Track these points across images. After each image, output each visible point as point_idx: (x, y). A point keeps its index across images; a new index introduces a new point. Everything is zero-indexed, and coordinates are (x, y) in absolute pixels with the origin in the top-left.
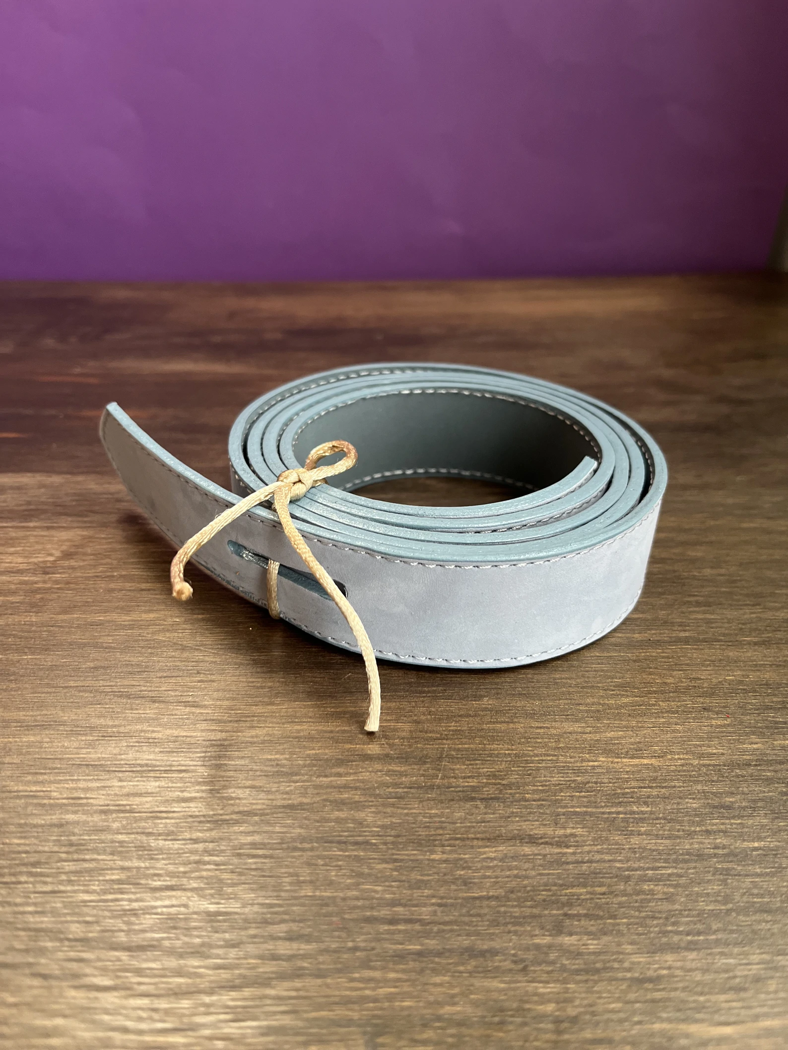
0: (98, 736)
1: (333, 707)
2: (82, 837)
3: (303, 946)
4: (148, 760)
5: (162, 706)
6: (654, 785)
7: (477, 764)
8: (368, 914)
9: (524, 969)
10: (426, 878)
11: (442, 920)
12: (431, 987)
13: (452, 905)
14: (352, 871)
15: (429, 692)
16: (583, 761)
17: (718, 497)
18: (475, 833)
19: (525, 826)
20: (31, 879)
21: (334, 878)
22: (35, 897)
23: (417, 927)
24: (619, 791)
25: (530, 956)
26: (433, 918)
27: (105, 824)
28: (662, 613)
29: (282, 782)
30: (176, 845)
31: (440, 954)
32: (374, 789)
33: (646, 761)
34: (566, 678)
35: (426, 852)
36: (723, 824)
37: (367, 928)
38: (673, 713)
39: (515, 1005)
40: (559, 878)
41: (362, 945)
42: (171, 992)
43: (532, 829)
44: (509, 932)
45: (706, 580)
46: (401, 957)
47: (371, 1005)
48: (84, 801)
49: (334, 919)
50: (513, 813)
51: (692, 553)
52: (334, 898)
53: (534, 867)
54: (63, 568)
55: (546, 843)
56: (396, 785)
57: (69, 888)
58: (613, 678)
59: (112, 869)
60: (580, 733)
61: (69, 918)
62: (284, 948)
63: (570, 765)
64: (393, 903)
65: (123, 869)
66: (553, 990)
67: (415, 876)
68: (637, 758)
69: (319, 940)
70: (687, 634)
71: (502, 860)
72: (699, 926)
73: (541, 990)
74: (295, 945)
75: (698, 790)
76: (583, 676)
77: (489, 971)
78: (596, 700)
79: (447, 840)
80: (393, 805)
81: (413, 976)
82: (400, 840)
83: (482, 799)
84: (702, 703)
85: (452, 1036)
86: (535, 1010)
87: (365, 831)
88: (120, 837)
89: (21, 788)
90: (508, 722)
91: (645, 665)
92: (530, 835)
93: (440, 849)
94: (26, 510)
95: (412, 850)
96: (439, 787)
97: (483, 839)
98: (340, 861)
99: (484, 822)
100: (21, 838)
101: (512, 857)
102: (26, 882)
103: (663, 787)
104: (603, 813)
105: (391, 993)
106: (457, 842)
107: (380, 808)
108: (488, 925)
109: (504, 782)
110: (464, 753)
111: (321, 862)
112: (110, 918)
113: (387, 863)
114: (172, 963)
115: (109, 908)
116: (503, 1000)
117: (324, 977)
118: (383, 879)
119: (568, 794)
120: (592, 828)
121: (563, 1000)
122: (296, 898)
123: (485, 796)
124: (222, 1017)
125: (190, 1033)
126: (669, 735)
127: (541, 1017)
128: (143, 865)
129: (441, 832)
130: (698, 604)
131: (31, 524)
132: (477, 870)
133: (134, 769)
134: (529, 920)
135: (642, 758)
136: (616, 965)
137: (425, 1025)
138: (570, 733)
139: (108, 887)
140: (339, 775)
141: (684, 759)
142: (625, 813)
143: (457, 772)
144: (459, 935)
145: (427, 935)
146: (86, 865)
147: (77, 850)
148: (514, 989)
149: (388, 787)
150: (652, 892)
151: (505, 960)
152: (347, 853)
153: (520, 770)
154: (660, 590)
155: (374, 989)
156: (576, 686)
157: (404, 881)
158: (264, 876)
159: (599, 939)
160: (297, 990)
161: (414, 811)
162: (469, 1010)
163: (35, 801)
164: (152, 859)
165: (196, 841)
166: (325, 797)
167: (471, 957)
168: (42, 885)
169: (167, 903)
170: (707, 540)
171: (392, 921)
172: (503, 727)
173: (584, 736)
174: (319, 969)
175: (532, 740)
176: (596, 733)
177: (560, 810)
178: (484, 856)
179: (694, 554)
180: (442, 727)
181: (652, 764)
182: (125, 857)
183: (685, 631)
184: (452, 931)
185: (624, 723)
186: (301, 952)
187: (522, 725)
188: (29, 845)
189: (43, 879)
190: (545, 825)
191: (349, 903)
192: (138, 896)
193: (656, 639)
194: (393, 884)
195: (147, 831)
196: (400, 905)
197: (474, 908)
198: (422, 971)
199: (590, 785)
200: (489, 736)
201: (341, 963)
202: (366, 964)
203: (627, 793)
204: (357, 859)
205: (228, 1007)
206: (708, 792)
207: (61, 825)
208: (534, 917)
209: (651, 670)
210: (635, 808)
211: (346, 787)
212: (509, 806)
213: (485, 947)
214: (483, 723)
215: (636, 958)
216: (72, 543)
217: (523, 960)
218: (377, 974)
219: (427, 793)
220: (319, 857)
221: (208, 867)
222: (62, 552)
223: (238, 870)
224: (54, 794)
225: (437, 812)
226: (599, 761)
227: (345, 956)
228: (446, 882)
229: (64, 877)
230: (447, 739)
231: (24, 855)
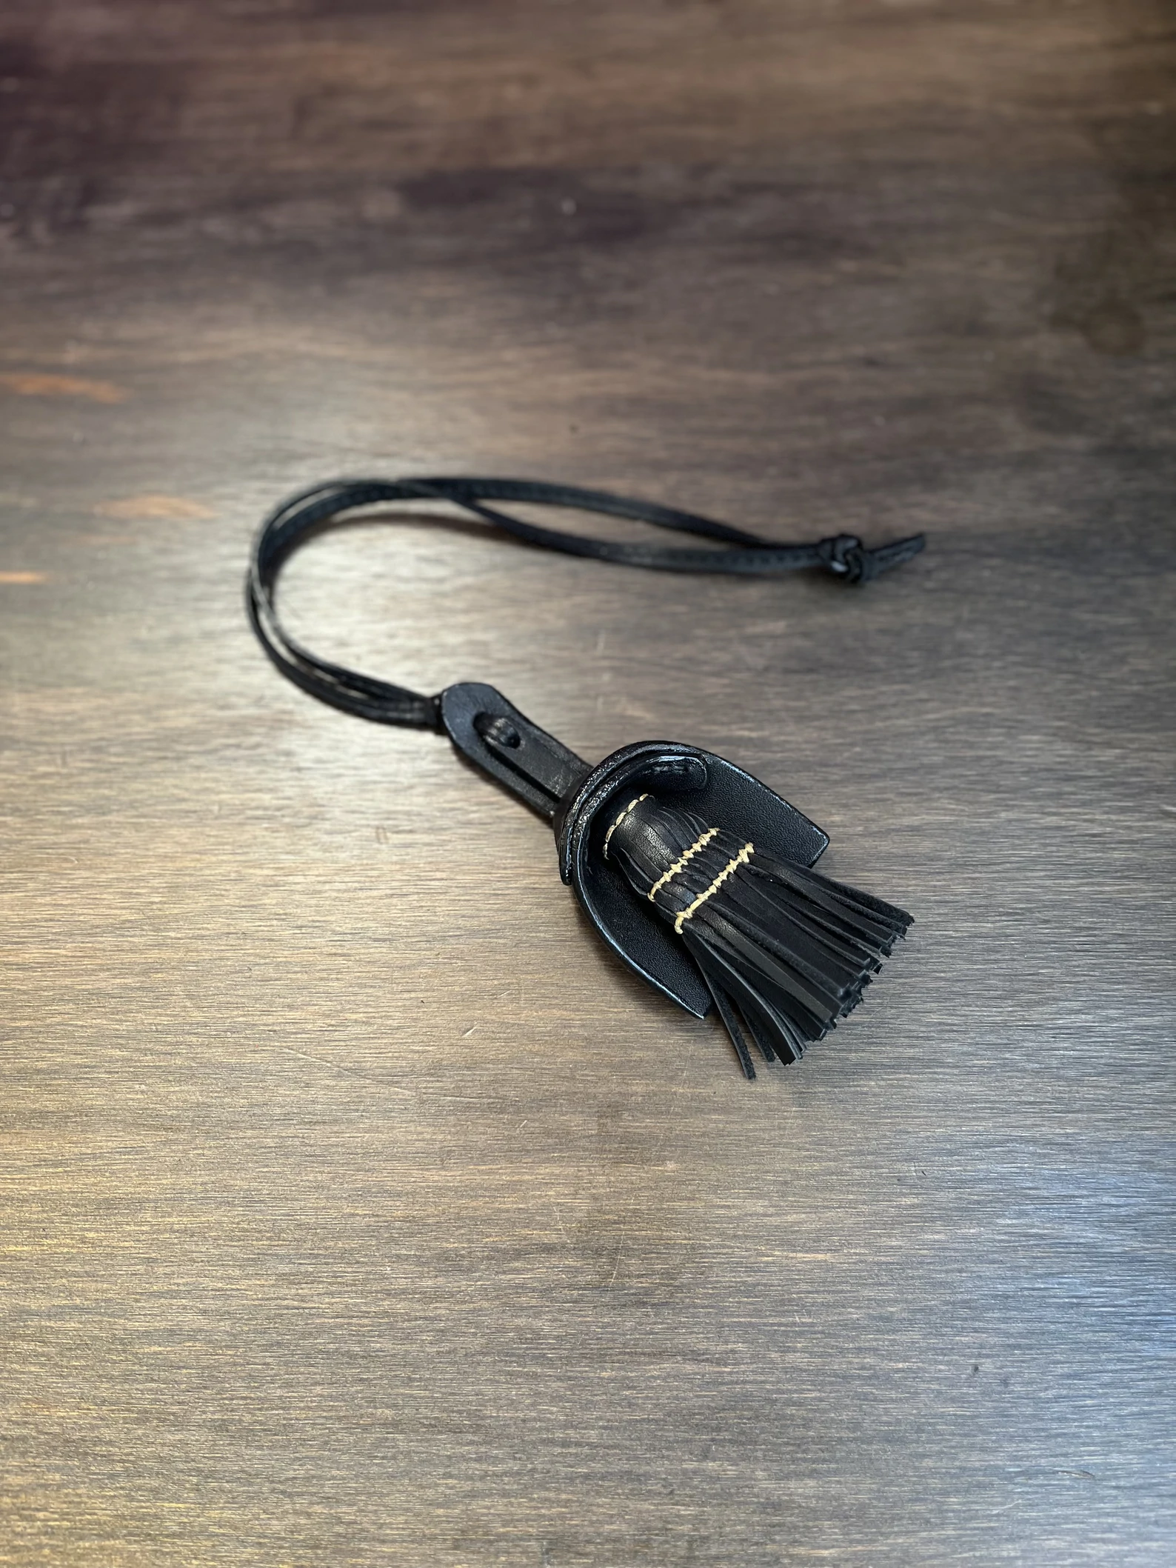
6: (822, 1289)
7: (652, 1258)
8: (544, 1436)
10: (595, 1398)
12: (594, 1507)
14: (531, 1389)
18: (643, 1347)
21: (514, 1397)
23: (586, 1450)
24: (786, 1297)
26: (599, 1441)
32: (551, 1289)
35: (597, 1368)
37: (544, 1450)
43: (696, 1344)
47: (547, 1522)
52: (516, 1419)
53: (692, 1387)
56: (573, 1286)
60: (762, 1215)
63: (744, 1261)
64: (566, 1425)
67: (586, 1396)
69: (504, 1461)
73: (682, 1512)
76: (779, 1125)
77: (643, 1494)
79: (616, 1355)
80: (568, 1311)
82: (573, 1354)
83: (653, 1305)
84: (899, 1171)
87: (542, 1344)
90: (689, 1199)
92: (694, 1350)
93: (609, 1365)
95: (585, 1366)
96: (613, 1289)
97: (649, 1354)
98: (520, 1377)
99: (652, 1334)
101: (674, 1376)
105: (563, 1513)
106: (626, 1357)
107: (557, 1315)
109: (676, 1283)
111: (502, 1378)
113: (563, 1381)
116: (651, 1521)
117: (510, 1497)
118: (557, 1399)
120: (752, 1343)
123: (656, 1301)
129: (612, 1345)
132: (641, 1390)
134: (681, 1445)
138: (751, 1215)
140: (517, 1271)
143: (631, 1268)
148: (661, 1511)
149: (564, 1288)
151: (657, 1484)
152: (526, 1370)
153: (694, 1267)
155: (549, 1508)
156: (769, 1142)
157: (575, 1401)
161: (588, 1319)
172: (684, 1205)
176: (777, 1214)
177: (725, 1319)
178: (649, 1374)
180: (620, 1204)
181: (826, 1261)
185: (809, 1200)
187: (703, 1203)
190: (710, 1338)
191: (528, 1424)
194: (567, 1404)
196: (572, 1427)
199: (760, 1287)
201: (523, 1484)
202: (543, 1486)
210: (797, 1319)
211: (524, 1287)
212: (677, 1315)
213: (641, 1471)
214: (663, 1201)
219: (601, 1296)
220: (501, 1373)
225: (609, 1320)
226: (773, 1256)
227: (526, 1478)
230: (624, 1223)
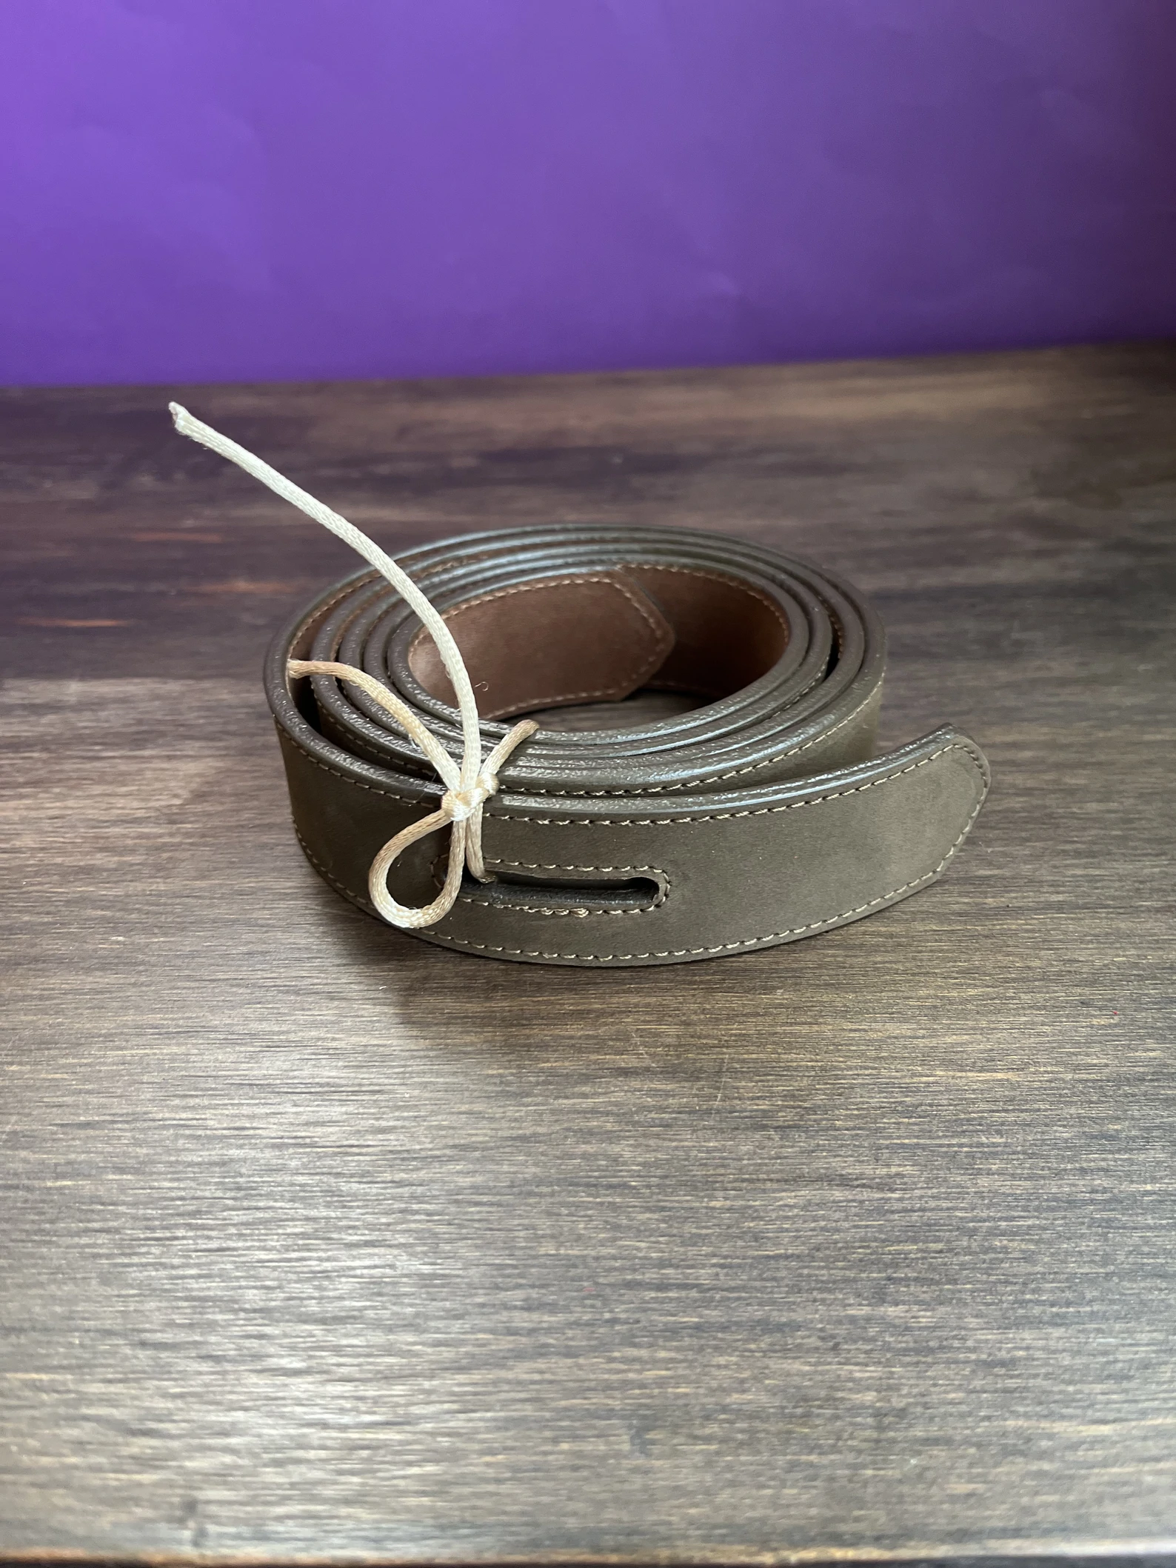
0: (262, 1046)
1: (572, 1004)
2: (251, 1179)
3: (546, 1318)
4: (329, 1077)
5: (344, 1004)
6: (1011, 1108)
7: (768, 1081)
8: (629, 1277)
9: (835, 1348)
10: (704, 1231)
11: (726, 1286)
12: (713, 1369)
13: (739, 1266)
14: (606, 1222)
15: (701, 982)
16: (914, 1075)
17: (1111, 695)
18: (768, 1173)
19: (835, 1163)
20: (191, 1234)
21: (582, 1232)
22: (198, 1257)
23: (694, 1294)
24: (963, 1116)
25: (841, 1331)
26: (714, 1282)
27: (280, 1161)
28: (1026, 869)
29: (510, 1105)
30: (374, 1189)
31: (724, 1328)
32: (632, 1114)
33: (1000, 1076)
34: (890, 962)
35: (703, 1197)
36: (1104, 1160)
37: (629, 1294)
38: (1039, 1009)
39: (823, 1393)
40: (881, 1232)
41: (623, 1316)
42: (379, 1376)
43: (844, 1168)
44: (815, 1300)
45: (1089, 819)
46: (673, 1332)
47: (637, 1391)
48: (251, 1132)
49: (585, 1284)
50: (818, 1145)
51: (1070, 780)
52: (584, 1257)
53: (847, 1216)
54: (195, 814)
55: (863, 1186)
56: (662, 1109)
57: (240, 1244)
58: (955, 961)
59: (293, 1220)
60: (910, 1037)
61: (243, 1283)
62: (522, 1320)
63: (896, 1081)
64: (662, 1264)
65: (308, 1219)
66: (875, 1374)
67: (690, 1229)
68: (988, 1071)
69: (566, 1309)
70: (1061, 898)
71: (804, 1208)
72: (1069, 1295)
73: (858, 1375)
74: (535, 1316)
75: (1071, 1115)
76: (914, 958)
77: (789, 1350)
78: (932, 992)
79: (730, 1182)
80: (658, 1136)
81: (690, 1356)
82: (668, 1182)
83: (776, 1128)
84: (1080, 995)
85: (742, 1431)
86: (849, 1399)
87: (621, 1171)
88: (301, 1179)
89: (167, 1115)
90: (810, 1023)
91: (1001, 943)
92: (842, 1175)
93: (721, 1194)
94: (138, 733)
95: (685, 1195)
96: (718, 1112)
97: (778, 1181)
98: (590, 1209)
99: (780, 1158)
100: (172, 1180)
101: (817, 1205)
102: (184, 1238)
103: (1022, 1111)
104: (941, 1146)
105: (662, 1377)
106: (745, 1185)
107: (641, 1140)
108: (787, 1293)
109: (806, 1105)
110: (751, 1065)
111: (564, 1211)
112: (296, 1282)
113: (653, 1212)
114: (379, 1338)
115: (293, 1270)
116: (807, 1387)
117: (577, 1356)
118: (647, 1233)
119: (893, 1120)
120: (926, 1166)
121: (887, 1388)
122: (535, 1257)
123: (781, 1123)
124: (446, 1406)
125: (408, 1428)
126: (1032, 1040)
127: (856, 1410)
128: (333, 1214)
129: (722, 1171)
130: (1078, 854)
131: (147, 753)
132: (771, 1221)
133: (313, 1090)
134: (842, 1286)
135: (995, 1071)
136: (956, 1344)
137: (707, 1418)
138: (895, 1038)
139: (290, 1242)
140: (585, 1096)
141: (1052, 1072)
142: (971, 1146)
143: (741, 1091)
144: (748, 1305)
145: (708, 1303)
146: (260, 1215)
147: (247, 1195)
148: (822, 1373)
149: (650, 1112)
150: (1005, 1249)
151: (809, 1337)
152: (598, 1200)
153: (828, 1089)
154: (1023, 834)
155: (640, 1372)
156: (905, 972)
157: (674, 1236)
158: (491, 1229)
159: (933, 1310)
160: (541, 1372)
161: (686, 1144)
162: (764, 1398)
163: (188, 1132)
164: (344, 1207)
165: (400, 1184)
166: (566, 1125)
167: (764, 1332)
168: (206, 1241)
169: (367, 1262)
170: (1094, 760)
171: (661, 1287)
172: (805, 1029)
173: (915, 1041)
174: (567, 1346)
175: (844, 1048)
176: (931, 1036)
177: (881, 1141)
178: (781, 1203)
179: (1073, 781)
180: (720, 1030)
181: (1007, 1080)
182: (310, 1204)
183: (1058, 893)
184: (739, 1299)
185: (970, 1023)
186: (545, 1325)
187: (830, 1027)
188: (184, 1189)
189: (206, 1233)
190: (863, 1161)
191: (604, 1263)
192: (330, 1253)
193: (1016, 905)
194: (661, 1239)
195: (334, 1171)
196: (671, 1266)
197: (768, 1270)
198: (701, 1349)
199: (923, 1108)
200: (785, 1042)
201: (597, 1338)
202: (629, 1341)
203: (974, 1119)
204: (613, 1206)
205: (454, 1394)
206: (1084, 1117)
207: (223, 1164)
208: (846, 1280)
209: (1009, 949)
210: (984, 1139)
211: (594, 1112)
212: (812, 1137)
213: (784, 1320)
214: (776, 1024)
215: (981, 1335)
216: (203, 779)
217: (833, 1337)
218: (643, 1353)
219: (703, 1120)
220: (562, 1204)
221: (417, 1217)
222: (192, 792)
223: (456, 1221)
224: (210, 1123)
225: (716, 1144)
226: (935, 1076)
227: (601, 1330)
228: (729, 1237)
229: (233, 1230)
230: (727, 1047)
231: (179, 1203)
